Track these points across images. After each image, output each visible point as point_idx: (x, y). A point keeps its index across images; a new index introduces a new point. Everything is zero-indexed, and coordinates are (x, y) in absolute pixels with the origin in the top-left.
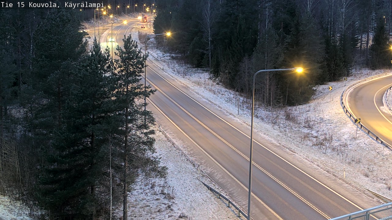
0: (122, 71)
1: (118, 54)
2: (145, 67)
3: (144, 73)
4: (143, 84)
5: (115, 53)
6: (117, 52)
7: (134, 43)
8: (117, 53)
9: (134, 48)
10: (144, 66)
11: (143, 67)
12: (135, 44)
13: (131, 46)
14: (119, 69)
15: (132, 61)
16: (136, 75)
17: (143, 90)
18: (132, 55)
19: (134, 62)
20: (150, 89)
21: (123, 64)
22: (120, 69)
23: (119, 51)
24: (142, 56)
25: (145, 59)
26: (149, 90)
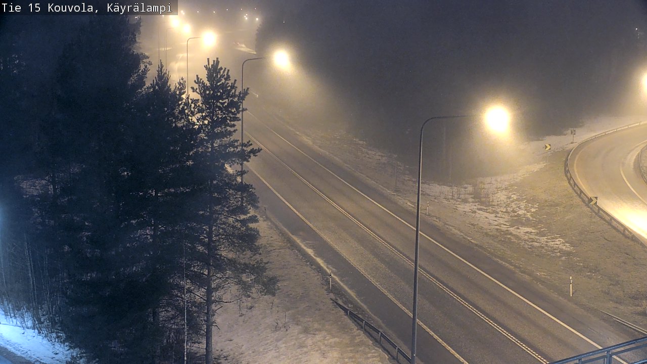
0: (204, 118)
1: (198, 91)
2: (241, 113)
3: (240, 122)
4: (238, 140)
5: (192, 88)
6: (196, 86)
7: (224, 72)
8: (195, 89)
9: (223, 81)
10: (241, 109)
11: (238, 113)
12: (226, 73)
13: (219, 76)
14: (199, 115)
15: (221, 101)
16: (228, 125)
17: (239, 149)
18: (221, 91)
19: (224, 103)
20: (251, 147)
21: (206, 107)
22: (201, 114)
23: (199, 86)
24: (237, 93)
25: (241, 99)
26: (249, 149)
